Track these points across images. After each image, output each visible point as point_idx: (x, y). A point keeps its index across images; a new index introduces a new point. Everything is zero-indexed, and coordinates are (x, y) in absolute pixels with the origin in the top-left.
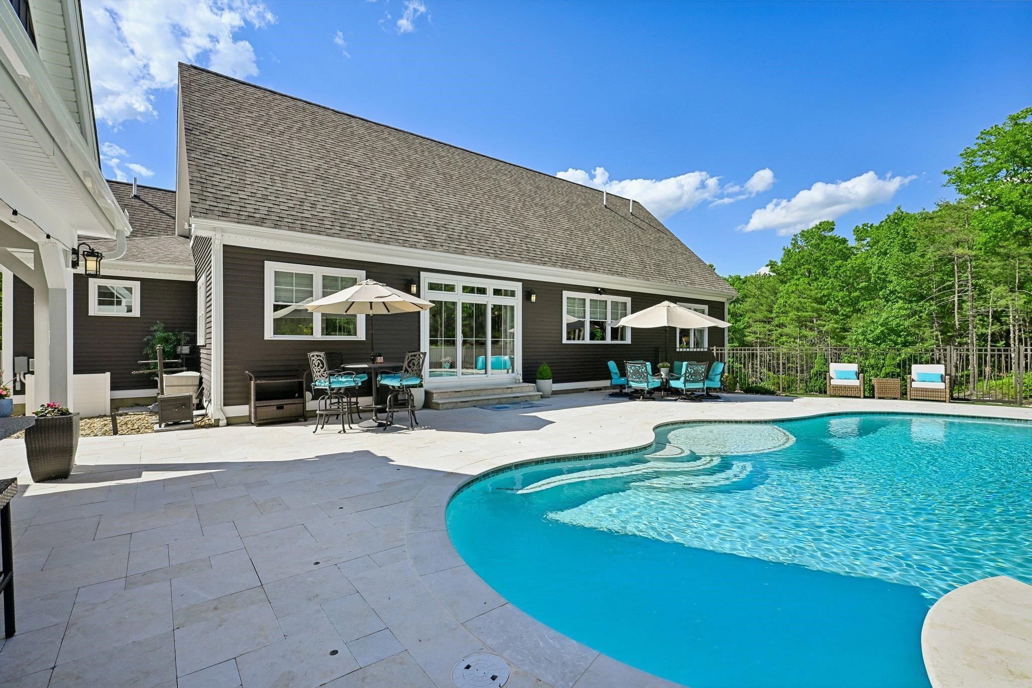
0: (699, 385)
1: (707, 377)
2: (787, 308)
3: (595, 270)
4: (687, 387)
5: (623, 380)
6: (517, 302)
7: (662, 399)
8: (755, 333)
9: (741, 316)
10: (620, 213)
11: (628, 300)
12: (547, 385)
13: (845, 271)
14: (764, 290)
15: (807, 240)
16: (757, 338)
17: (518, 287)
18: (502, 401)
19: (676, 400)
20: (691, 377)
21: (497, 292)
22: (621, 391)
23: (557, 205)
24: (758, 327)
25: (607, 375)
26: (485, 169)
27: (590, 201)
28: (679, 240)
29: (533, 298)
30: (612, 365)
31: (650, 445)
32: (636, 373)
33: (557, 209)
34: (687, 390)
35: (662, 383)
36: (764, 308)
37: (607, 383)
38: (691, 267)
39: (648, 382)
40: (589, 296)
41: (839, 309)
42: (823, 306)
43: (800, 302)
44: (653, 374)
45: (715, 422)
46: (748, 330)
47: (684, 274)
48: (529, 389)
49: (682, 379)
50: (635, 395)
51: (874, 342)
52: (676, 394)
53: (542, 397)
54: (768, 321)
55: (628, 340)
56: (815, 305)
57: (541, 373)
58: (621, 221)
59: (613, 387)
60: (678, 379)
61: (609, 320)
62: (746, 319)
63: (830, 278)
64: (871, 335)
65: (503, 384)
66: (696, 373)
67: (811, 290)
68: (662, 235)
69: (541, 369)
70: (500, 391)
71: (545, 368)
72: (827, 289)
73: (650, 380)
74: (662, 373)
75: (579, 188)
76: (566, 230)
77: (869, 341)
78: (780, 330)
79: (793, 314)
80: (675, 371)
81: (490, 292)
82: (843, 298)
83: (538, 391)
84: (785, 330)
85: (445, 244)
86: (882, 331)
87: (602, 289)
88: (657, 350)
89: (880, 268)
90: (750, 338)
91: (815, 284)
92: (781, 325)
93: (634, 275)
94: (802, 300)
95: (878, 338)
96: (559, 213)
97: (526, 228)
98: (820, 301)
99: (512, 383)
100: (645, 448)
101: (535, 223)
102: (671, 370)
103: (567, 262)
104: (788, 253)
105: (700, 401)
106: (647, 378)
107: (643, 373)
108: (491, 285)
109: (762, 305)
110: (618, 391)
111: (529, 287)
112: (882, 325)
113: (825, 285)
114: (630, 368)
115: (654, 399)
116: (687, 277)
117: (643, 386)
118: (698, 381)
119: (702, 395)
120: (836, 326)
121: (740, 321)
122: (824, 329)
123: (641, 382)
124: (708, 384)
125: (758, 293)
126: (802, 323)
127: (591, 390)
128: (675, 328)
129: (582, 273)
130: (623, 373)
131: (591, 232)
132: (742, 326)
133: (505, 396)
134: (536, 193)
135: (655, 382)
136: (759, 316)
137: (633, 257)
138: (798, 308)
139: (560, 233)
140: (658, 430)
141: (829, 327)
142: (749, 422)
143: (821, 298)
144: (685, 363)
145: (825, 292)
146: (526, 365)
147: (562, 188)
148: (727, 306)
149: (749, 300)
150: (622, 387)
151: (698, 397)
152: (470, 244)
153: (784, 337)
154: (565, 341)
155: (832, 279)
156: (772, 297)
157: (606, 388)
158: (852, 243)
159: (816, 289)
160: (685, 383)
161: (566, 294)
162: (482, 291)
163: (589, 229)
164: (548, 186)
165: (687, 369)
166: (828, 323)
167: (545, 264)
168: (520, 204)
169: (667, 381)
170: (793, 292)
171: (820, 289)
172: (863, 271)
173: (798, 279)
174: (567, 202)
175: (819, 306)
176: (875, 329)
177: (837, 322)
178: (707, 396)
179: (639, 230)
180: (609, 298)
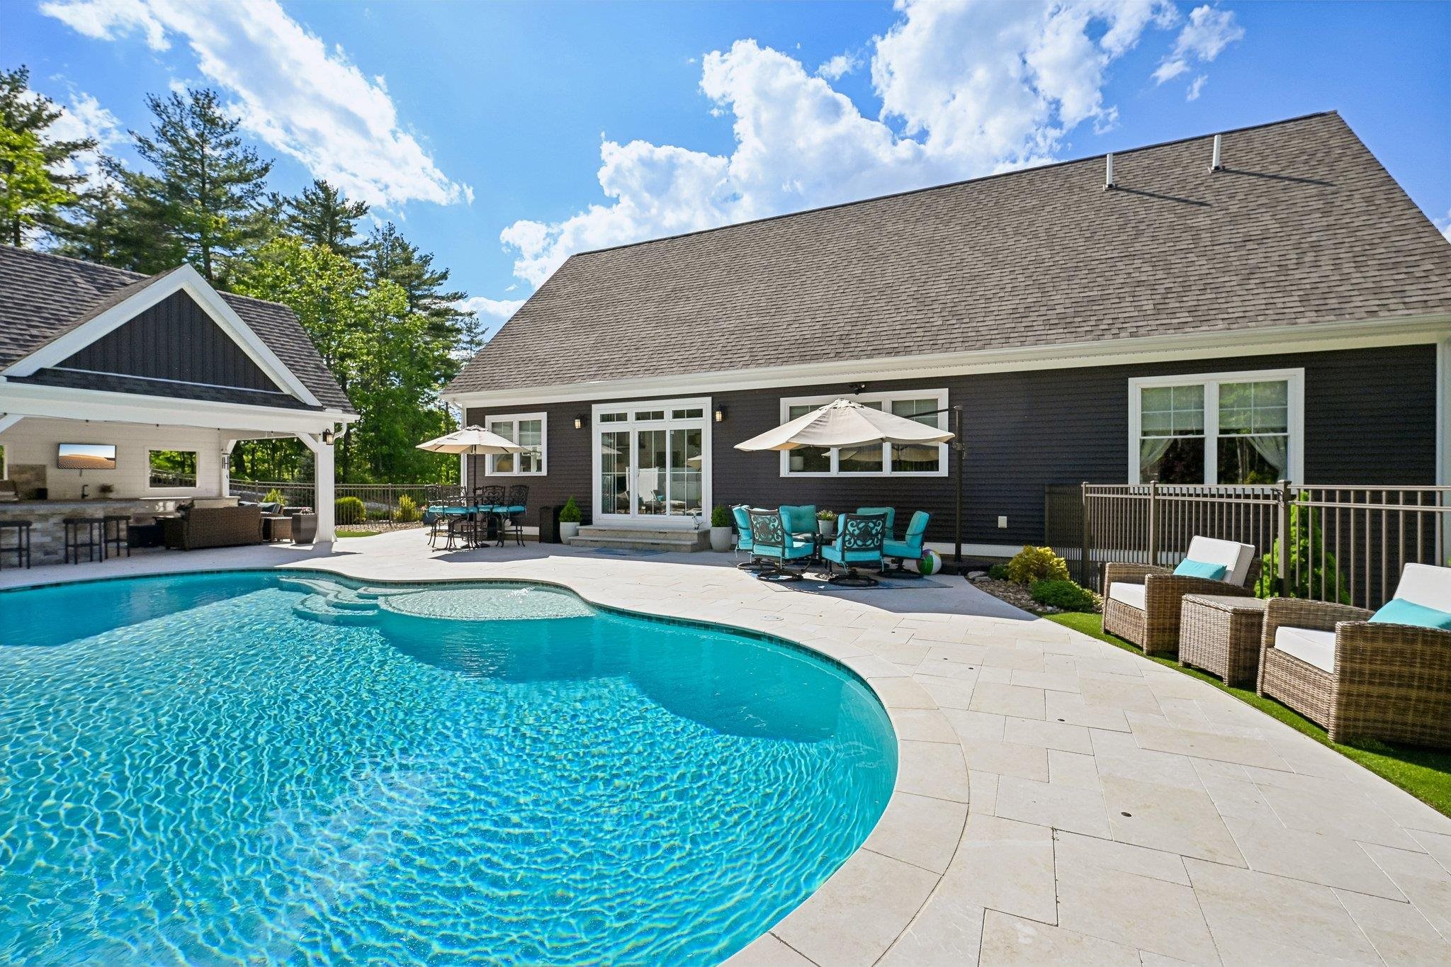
4: (848, 559)
6: (704, 424)
11: (940, 394)
17: (706, 404)
20: (855, 542)
21: (679, 414)
29: (718, 416)
34: (850, 566)
39: (783, 547)
53: (695, 549)
55: (943, 470)
66: (864, 534)
81: (668, 415)
103: (788, 353)
106: (783, 539)
107: (775, 530)
108: (668, 406)
117: (775, 553)
135: (801, 547)
154: (786, 473)
160: (843, 553)
161: (787, 402)
162: (658, 415)
165: (845, 527)
180: (888, 397)
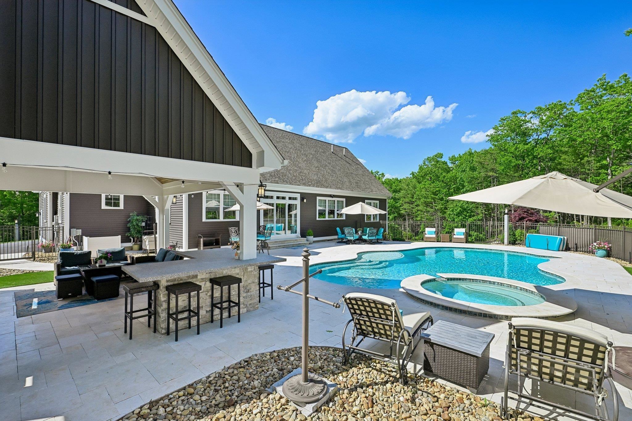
0: (374, 238)
1: (377, 234)
2: (420, 197)
3: (331, 187)
4: (369, 239)
5: (343, 236)
6: (298, 202)
7: (359, 243)
8: (405, 209)
9: (399, 199)
10: (339, 155)
11: (344, 200)
12: (311, 238)
13: (447, 179)
14: (410, 186)
15: (430, 162)
16: (406, 212)
17: (298, 196)
18: (294, 245)
19: (365, 244)
21: (290, 198)
22: (342, 241)
23: (311, 154)
24: (406, 206)
25: (336, 234)
26: (278, 136)
27: (325, 150)
28: (366, 169)
29: (305, 201)
30: (338, 229)
31: (356, 259)
32: (349, 233)
33: (311, 156)
34: (369, 240)
35: (359, 237)
36: (410, 196)
37: (336, 237)
38: (372, 183)
39: (353, 237)
40: (327, 199)
41: (444, 198)
42: (436, 197)
43: (426, 194)
44: (356, 234)
45: (379, 251)
46: (402, 208)
47: (368, 186)
48: (304, 240)
49: (367, 235)
50: (348, 242)
51: (456, 215)
52: (365, 242)
53: (310, 244)
54: (411, 203)
55: (344, 218)
56: (432, 196)
57: (308, 233)
58: (340, 160)
59: (338, 239)
60: (366, 235)
61: (336, 209)
62: (401, 202)
63: (440, 182)
64: (456, 212)
65: (293, 238)
66: (372, 233)
67: (431, 188)
68: (359, 166)
69: (308, 231)
70: (293, 241)
71: (310, 231)
72: (439, 187)
73: (354, 236)
74: (359, 233)
75: (320, 142)
76: (316, 167)
77: (455, 215)
78: (417, 208)
79: (422, 200)
80: (364, 231)
81: (287, 198)
82: (445, 192)
83: (307, 241)
84: (419, 208)
85: (270, 179)
86: (460, 210)
87: (333, 195)
88: (356, 222)
89: (461, 178)
90: (403, 212)
91: (433, 185)
92: (417, 206)
93: (347, 189)
94: (427, 193)
95: (459, 213)
96: (312, 158)
97: (300, 168)
98: (435, 194)
99: (296, 238)
100: (354, 260)
101: (303, 165)
102: (363, 232)
103: (319, 184)
104: (421, 168)
105: (374, 244)
106: (353, 235)
107: (351, 233)
108: (287, 195)
109: (409, 194)
110: (341, 240)
111: (303, 196)
112: (460, 207)
113: (438, 185)
114: (346, 230)
115: (356, 244)
116: (369, 188)
117: (352, 238)
118: (374, 236)
119: (375, 242)
120: (442, 206)
121: (398, 202)
122: (437, 208)
123: (351, 237)
124: (377, 237)
125: (407, 188)
126: (427, 204)
127: (328, 240)
128: (364, 215)
129: (325, 189)
130: (343, 233)
131: (327, 168)
132: (399, 205)
133: (295, 243)
134: (301, 148)
135: (357, 237)
136: (407, 200)
137: (345, 179)
138: (425, 197)
139: (314, 169)
140: (359, 254)
141: (439, 206)
142: (391, 251)
143: (435, 192)
144: (368, 229)
145: (438, 189)
146: (302, 230)
147: (312, 143)
148: (387, 201)
149: (402, 191)
150: (342, 239)
151: (374, 242)
152: (279, 178)
153: (419, 212)
154: (317, 219)
155: (441, 183)
156: (413, 190)
157: (335, 239)
158: (450, 165)
159: (433, 187)
160: (368, 237)
161: (318, 198)
162: (284, 198)
163: (326, 166)
164: (306, 143)
165: (369, 231)
166: (438, 205)
167: (310, 185)
168: (296, 155)
169: (361, 236)
170: (423, 188)
171: (435, 187)
172: (454, 179)
173: (426, 182)
174: (315, 151)
175: (434, 196)
176: (458, 209)
177: (442, 205)
178: (377, 242)
179: (348, 165)
180: (336, 199)
